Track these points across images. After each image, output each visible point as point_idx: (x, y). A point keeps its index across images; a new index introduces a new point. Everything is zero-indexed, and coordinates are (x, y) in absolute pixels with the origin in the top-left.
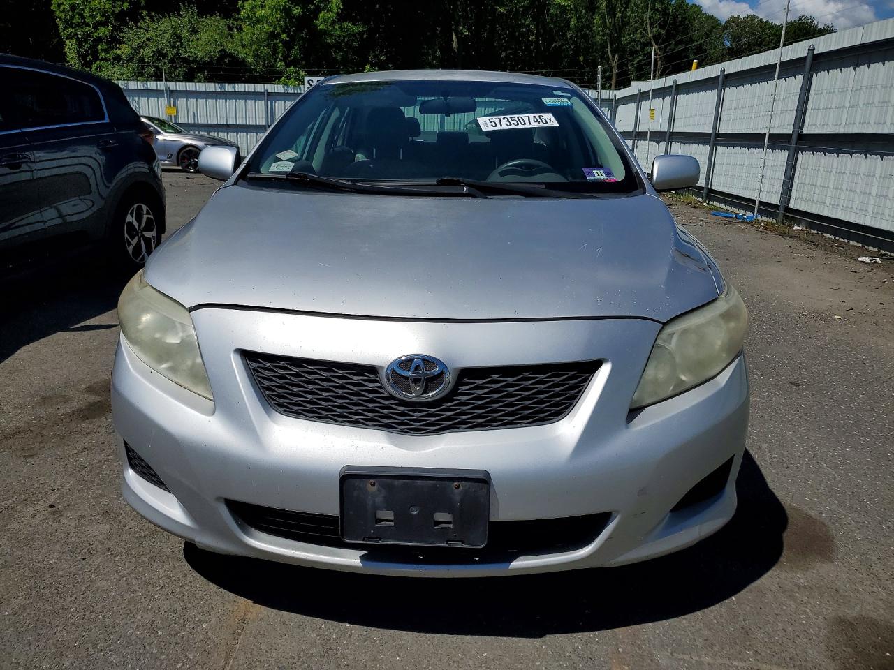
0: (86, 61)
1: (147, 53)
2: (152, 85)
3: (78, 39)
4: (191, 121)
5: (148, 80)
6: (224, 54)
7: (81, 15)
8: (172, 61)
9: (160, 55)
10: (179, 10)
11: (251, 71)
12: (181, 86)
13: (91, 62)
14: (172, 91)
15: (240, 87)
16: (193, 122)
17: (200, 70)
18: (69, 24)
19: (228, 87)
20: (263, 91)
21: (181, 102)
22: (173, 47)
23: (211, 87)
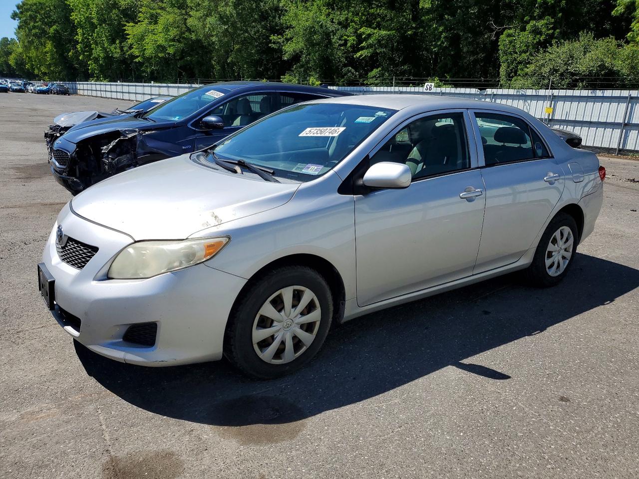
0: (509, 77)
1: (546, 70)
2: (542, 92)
3: (508, 63)
4: (564, 118)
5: (541, 89)
6: (602, 67)
7: (514, 46)
8: (562, 75)
9: (554, 71)
10: (578, 37)
11: (623, 80)
12: (562, 93)
13: (512, 77)
14: (555, 96)
15: (608, 93)
16: (564, 119)
17: (582, 80)
18: (505, 53)
19: (599, 93)
20: (627, 96)
21: (560, 104)
22: (566, 64)
23: (585, 93)
